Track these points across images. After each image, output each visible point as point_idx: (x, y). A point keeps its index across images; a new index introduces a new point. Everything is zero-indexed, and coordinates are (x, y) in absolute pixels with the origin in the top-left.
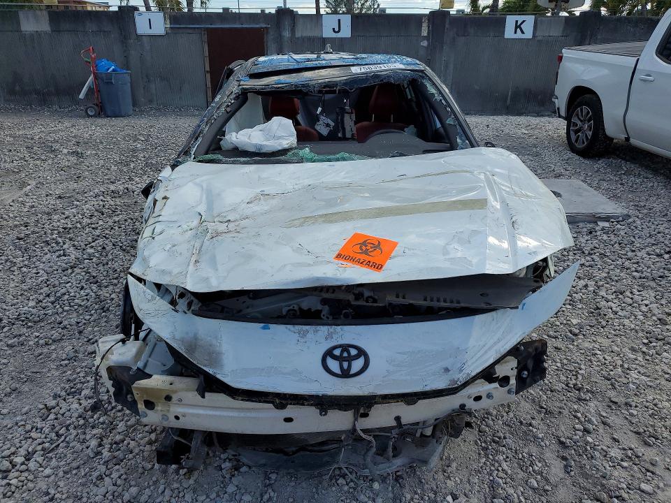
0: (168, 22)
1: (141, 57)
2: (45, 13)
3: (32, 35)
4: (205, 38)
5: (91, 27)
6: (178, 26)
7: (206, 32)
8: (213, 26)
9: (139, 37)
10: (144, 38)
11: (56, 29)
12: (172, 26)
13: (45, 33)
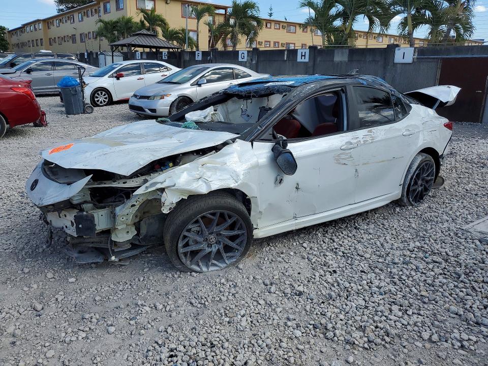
0: (416, 54)
1: (393, 78)
2: (347, 51)
3: (338, 63)
4: (440, 65)
5: (369, 58)
6: (423, 57)
7: (442, 61)
8: (448, 57)
9: (395, 64)
10: (398, 66)
11: (351, 60)
12: (419, 57)
13: (345, 62)
